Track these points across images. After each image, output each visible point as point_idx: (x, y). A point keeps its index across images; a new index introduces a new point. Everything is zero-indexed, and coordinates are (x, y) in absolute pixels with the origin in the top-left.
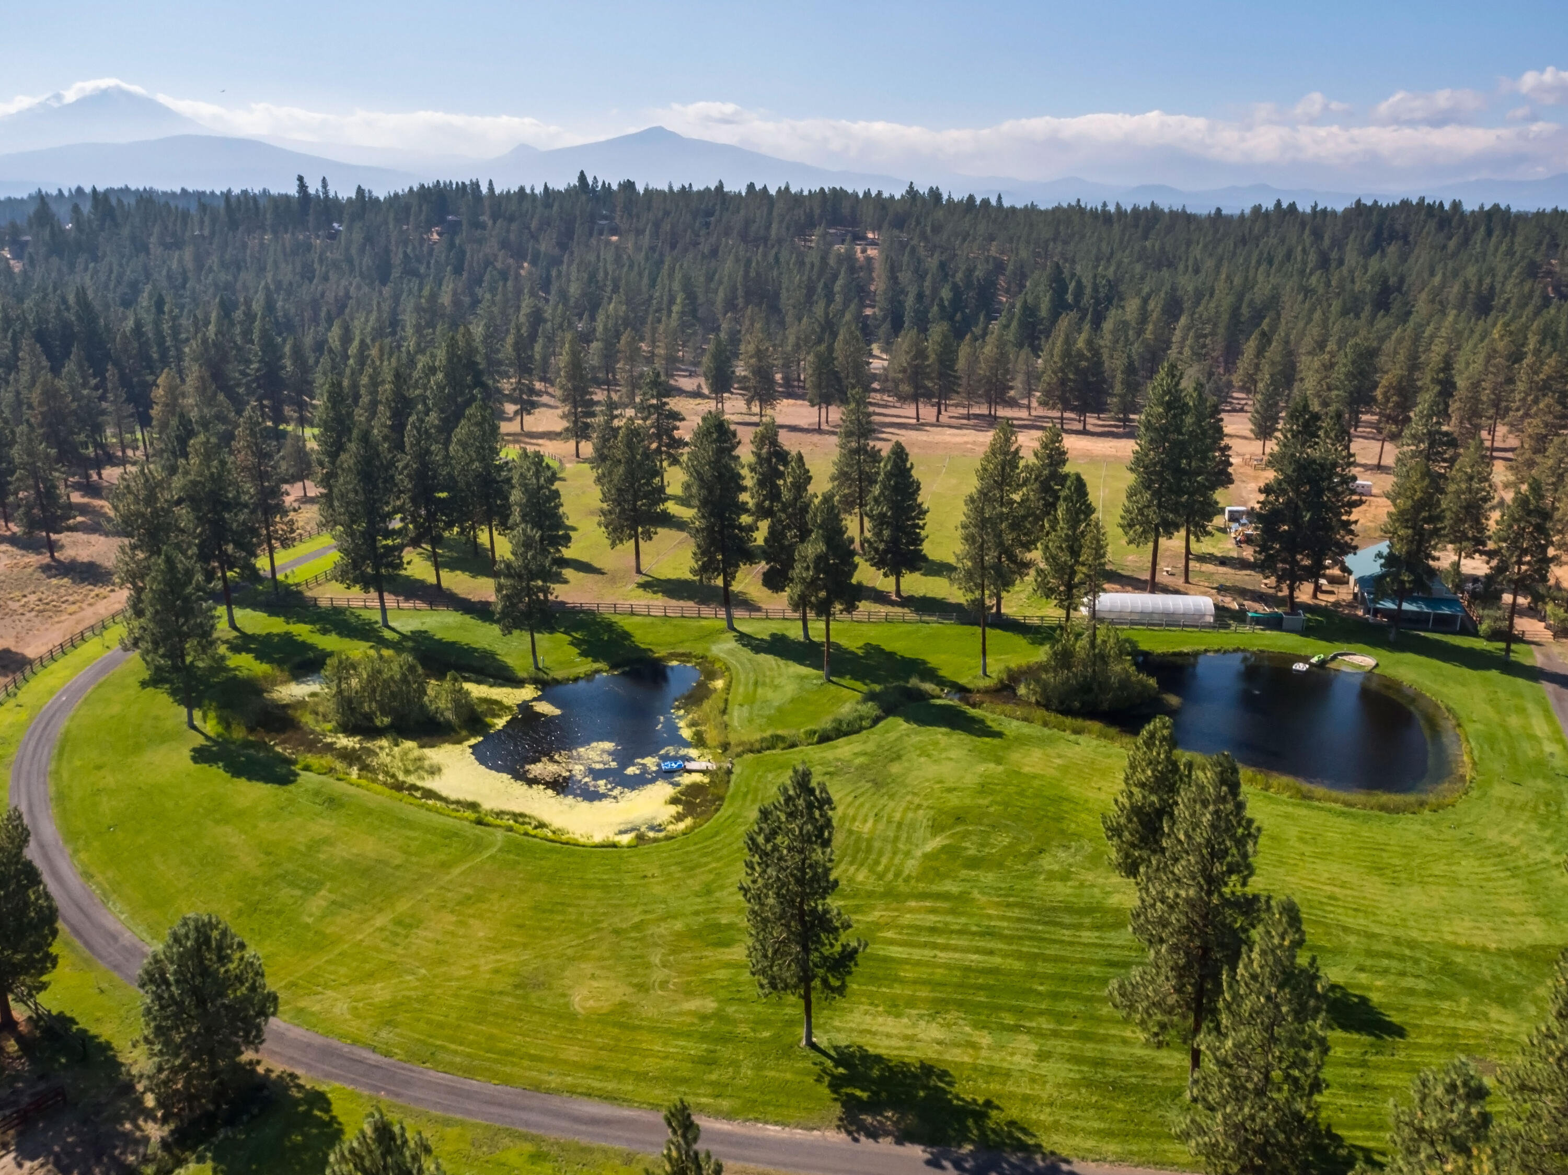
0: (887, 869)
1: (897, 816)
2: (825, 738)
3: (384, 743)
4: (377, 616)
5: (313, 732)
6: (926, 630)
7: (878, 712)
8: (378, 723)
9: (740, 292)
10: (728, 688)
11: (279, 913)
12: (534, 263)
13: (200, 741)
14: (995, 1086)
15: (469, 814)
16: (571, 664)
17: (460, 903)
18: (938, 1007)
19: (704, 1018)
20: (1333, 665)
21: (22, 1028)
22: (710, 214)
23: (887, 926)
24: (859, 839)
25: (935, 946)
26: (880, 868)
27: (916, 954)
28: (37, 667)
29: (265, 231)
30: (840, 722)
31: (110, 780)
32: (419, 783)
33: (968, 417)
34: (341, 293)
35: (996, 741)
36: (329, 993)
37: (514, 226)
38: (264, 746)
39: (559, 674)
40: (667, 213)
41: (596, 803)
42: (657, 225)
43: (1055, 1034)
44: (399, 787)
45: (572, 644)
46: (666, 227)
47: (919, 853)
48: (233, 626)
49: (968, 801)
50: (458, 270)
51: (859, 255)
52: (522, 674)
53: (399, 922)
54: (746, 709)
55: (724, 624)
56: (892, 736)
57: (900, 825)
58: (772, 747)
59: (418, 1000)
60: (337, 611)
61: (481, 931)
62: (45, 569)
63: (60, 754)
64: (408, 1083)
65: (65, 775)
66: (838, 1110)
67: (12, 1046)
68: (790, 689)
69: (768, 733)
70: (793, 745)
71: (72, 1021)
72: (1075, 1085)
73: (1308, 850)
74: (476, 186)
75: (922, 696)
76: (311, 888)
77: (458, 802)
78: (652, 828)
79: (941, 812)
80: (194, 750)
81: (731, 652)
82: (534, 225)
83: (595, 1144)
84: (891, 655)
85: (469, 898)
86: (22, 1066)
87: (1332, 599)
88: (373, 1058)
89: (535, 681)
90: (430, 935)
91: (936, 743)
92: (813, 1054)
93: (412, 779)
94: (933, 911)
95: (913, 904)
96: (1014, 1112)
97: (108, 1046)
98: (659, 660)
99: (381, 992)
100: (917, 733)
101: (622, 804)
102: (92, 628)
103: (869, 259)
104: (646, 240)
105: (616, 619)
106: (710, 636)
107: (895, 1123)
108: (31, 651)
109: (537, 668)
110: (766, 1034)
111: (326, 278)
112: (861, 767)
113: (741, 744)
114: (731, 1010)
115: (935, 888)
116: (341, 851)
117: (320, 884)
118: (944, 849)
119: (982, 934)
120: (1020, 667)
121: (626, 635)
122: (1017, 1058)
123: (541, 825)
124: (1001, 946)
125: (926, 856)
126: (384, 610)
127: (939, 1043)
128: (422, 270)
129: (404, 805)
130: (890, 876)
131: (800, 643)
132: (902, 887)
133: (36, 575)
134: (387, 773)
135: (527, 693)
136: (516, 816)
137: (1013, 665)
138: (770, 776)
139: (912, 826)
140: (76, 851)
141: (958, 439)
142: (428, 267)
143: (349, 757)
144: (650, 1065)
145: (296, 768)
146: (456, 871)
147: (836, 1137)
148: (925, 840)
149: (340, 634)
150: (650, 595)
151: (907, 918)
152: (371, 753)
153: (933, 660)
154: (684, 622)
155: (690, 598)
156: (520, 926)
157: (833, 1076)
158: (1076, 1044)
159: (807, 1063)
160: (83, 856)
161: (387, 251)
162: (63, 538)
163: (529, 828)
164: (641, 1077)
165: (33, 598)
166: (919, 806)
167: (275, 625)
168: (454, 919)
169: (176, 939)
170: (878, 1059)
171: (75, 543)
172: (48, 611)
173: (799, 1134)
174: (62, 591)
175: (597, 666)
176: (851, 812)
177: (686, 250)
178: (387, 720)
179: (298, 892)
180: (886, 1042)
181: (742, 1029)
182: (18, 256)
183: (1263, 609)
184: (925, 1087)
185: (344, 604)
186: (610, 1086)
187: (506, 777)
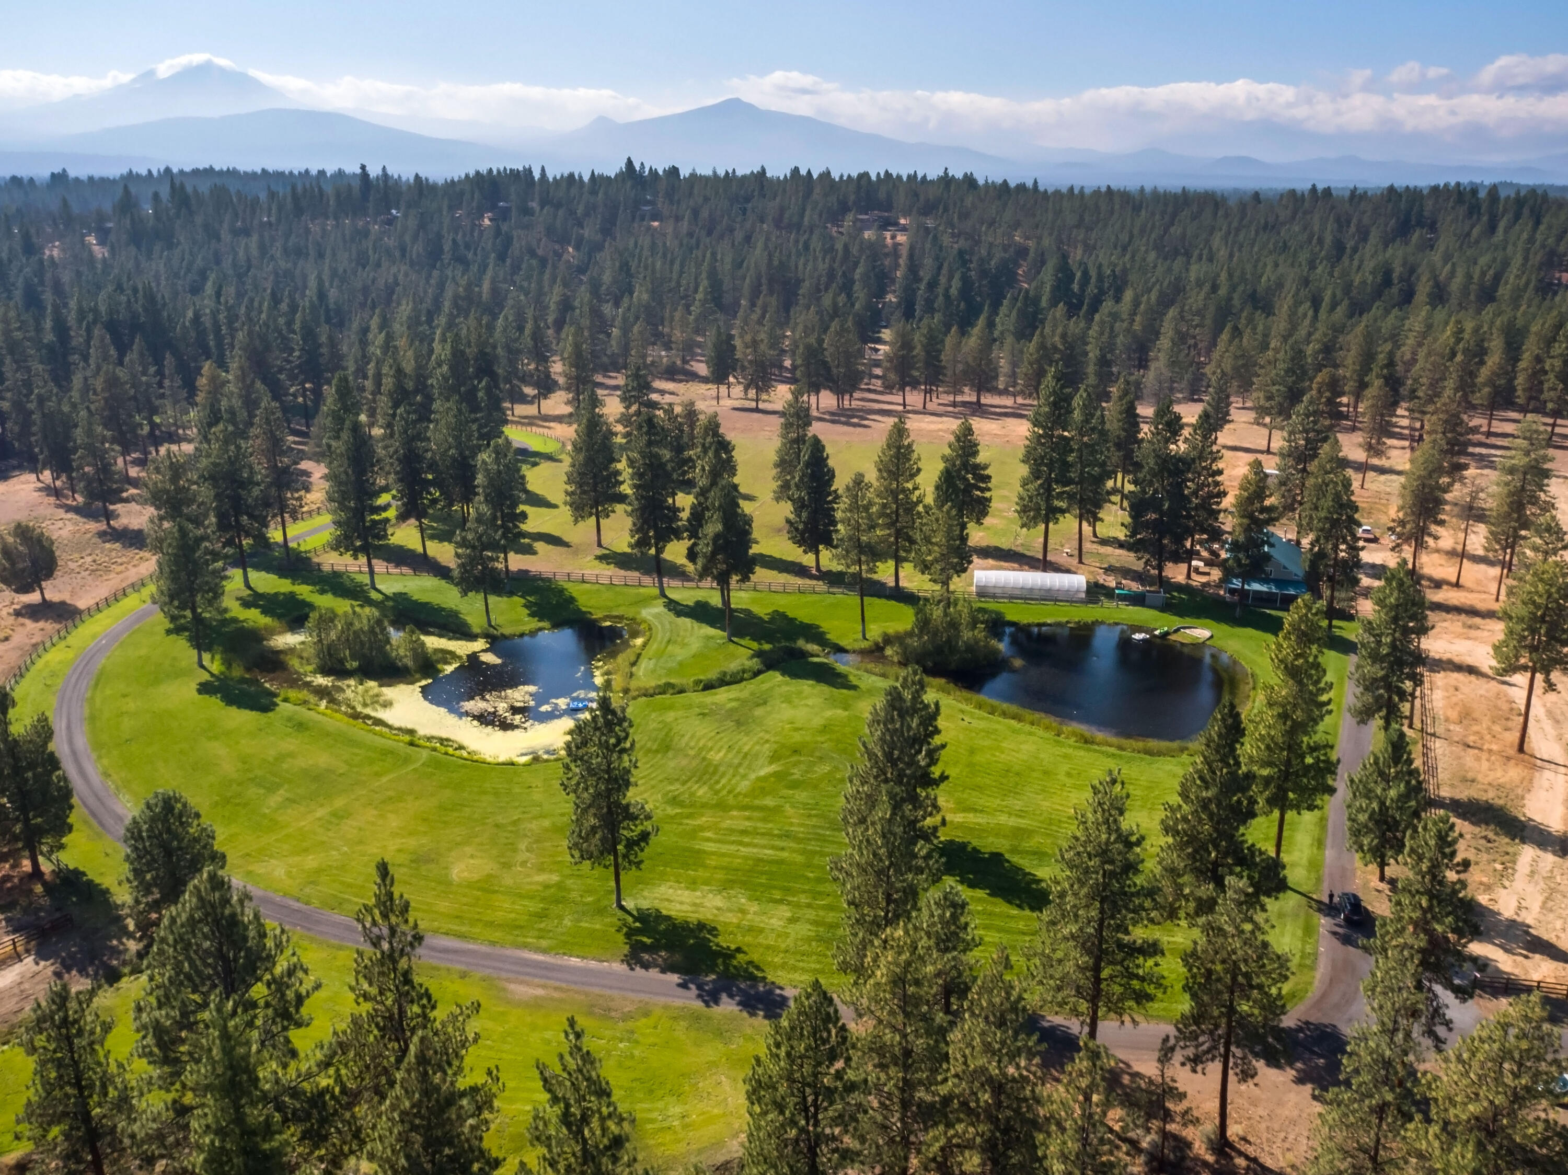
0: (724, 787)
1: (746, 749)
2: (709, 686)
3: (352, 682)
4: (366, 579)
5: (297, 672)
6: (830, 599)
7: (760, 667)
8: (348, 666)
9: (764, 281)
10: (644, 645)
11: (245, 805)
12: (577, 248)
13: (206, 677)
14: (748, 939)
15: (407, 738)
16: (519, 622)
17: (383, 802)
18: (725, 886)
19: (547, 887)
20: (1173, 637)
21: (47, 877)
22: (748, 200)
23: (708, 829)
24: (709, 764)
25: (741, 843)
26: (718, 787)
27: (725, 848)
28: (84, 617)
29: (327, 218)
30: (725, 674)
31: (131, 705)
32: (373, 714)
33: (954, 404)
34: (391, 280)
35: (852, 692)
36: (273, 861)
37: (561, 213)
38: (256, 682)
39: (507, 631)
40: (706, 199)
41: (509, 733)
42: (696, 213)
43: (809, 906)
44: (356, 716)
45: (525, 606)
46: (705, 214)
47: (753, 776)
48: (248, 586)
49: (808, 739)
50: (502, 257)
51: (889, 241)
52: (476, 630)
53: (334, 814)
54: (652, 662)
55: (656, 591)
56: (765, 686)
57: (746, 755)
58: (664, 693)
59: (337, 868)
60: (336, 574)
61: (394, 822)
62: (102, 535)
63: (96, 685)
64: (318, 922)
65: (98, 701)
66: (626, 949)
67: (39, 889)
68: (695, 645)
69: (663, 681)
70: (681, 691)
71: (84, 874)
72: (809, 940)
73: (1069, 782)
74: (529, 172)
75: (803, 654)
76: (272, 789)
77: (400, 729)
78: (547, 752)
79: (783, 746)
80: (200, 684)
81: (657, 616)
82: (580, 210)
83: (442, 965)
84: (792, 620)
85: (390, 798)
86: (46, 901)
87: (1204, 579)
88: (296, 905)
89: (486, 636)
90: (355, 824)
91: (800, 693)
92: (620, 913)
93: (368, 711)
94: (749, 819)
95: (735, 813)
96: (755, 957)
97: (107, 891)
98: (596, 621)
99: (311, 862)
100: (787, 684)
101: (530, 732)
102: (133, 585)
103: (896, 245)
104: (684, 226)
105: (566, 585)
106: (645, 601)
107: (665, 960)
108: (81, 604)
109: (490, 625)
110: (590, 899)
111: (378, 265)
112: (732, 710)
113: (638, 689)
114: (569, 882)
115: (757, 802)
116: (302, 762)
117: (278, 786)
118: (775, 774)
119: (780, 837)
120: (897, 633)
121: (572, 600)
122: (773, 921)
123: (461, 747)
124: (792, 845)
125: (759, 779)
126: (372, 572)
127: (718, 909)
128: (470, 256)
129: (357, 730)
130: (724, 792)
131: (718, 609)
132: (731, 800)
133: (94, 540)
134: (349, 706)
135: (479, 645)
136: (442, 741)
137: (891, 631)
138: (653, 715)
139: (756, 756)
140: (100, 757)
141: (933, 427)
142: (475, 254)
143: (321, 692)
144: (499, 916)
145: (277, 700)
146: (384, 779)
147: (619, 967)
148: (762, 767)
149: (335, 594)
150: (604, 566)
151: (727, 823)
152: (342, 690)
153: (825, 626)
154: (626, 589)
155: (636, 569)
156: (425, 820)
157: (630, 928)
158: (821, 913)
159: (613, 919)
160: (105, 761)
161: (439, 236)
162: (118, 507)
163: (450, 750)
164: (491, 924)
165: (89, 559)
166: (767, 741)
167: (281, 585)
168: (375, 812)
169: (149, 806)
170: (668, 918)
171: (129, 512)
172: (98, 570)
173: (593, 964)
174: (114, 554)
175: (541, 624)
176: (710, 744)
177: (722, 237)
178: (355, 664)
179: (262, 791)
180: (678, 907)
181: (574, 895)
182: (101, 243)
183: (1136, 587)
184: (696, 938)
185: (342, 569)
186: (464, 929)
187: (443, 710)
